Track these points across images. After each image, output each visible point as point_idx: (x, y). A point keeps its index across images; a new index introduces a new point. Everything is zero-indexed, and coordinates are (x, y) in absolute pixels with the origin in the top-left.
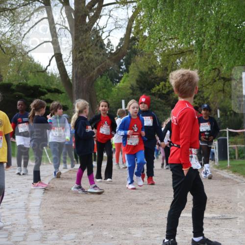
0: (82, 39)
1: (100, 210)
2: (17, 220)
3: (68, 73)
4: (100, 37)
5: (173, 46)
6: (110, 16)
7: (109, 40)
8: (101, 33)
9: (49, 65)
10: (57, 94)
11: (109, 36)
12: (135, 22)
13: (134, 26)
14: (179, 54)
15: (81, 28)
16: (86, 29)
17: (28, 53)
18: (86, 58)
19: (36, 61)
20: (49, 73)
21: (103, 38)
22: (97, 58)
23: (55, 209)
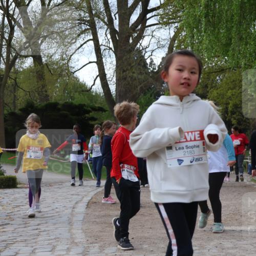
0: (126, 59)
1: (140, 224)
2: (60, 234)
3: (111, 91)
4: (143, 57)
5: (214, 64)
6: (153, 36)
7: (151, 59)
8: (144, 53)
9: (94, 85)
10: (101, 112)
11: (152, 55)
12: (176, 42)
13: (175, 45)
14: (219, 71)
15: (125, 48)
16: (130, 50)
17: (73, 73)
18: (130, 77)
19: (81, 80)
20: (93, 92)
21: (146, 58)
22: (140, 76)
23: (97, 223)
